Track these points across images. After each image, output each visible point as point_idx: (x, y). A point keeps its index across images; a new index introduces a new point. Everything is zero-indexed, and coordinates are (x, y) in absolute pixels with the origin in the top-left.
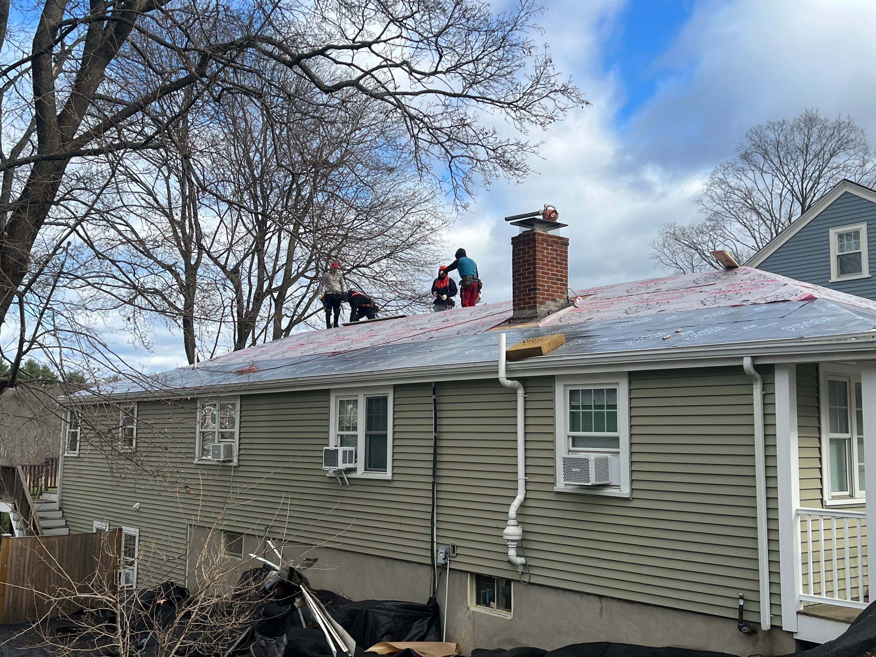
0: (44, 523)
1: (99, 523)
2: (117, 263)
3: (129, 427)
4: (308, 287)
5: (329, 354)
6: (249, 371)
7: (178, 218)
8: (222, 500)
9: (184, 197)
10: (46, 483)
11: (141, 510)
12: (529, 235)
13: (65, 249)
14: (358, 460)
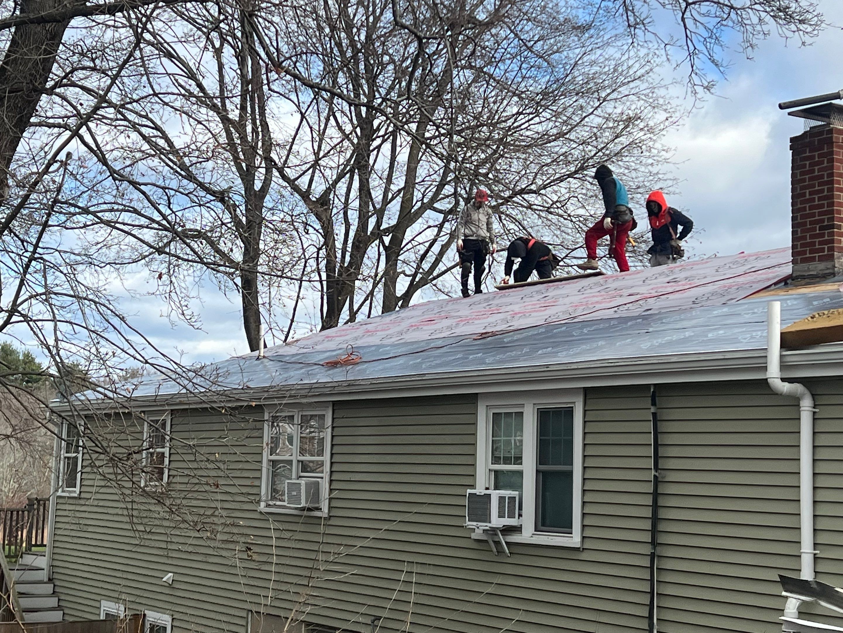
0: (25, 603)
1: (112, 605)
2: (142, 187)
3: (158, 450)
4: (440, 227)
5: (475, 337)
6: (347, 363)
7: (234, 115)
8: (306, 573)
9: (245, 81)
10: (29, 537)
11: (176, 585)
12: (821, 133)
13: (64, 164)
14: (524, 512)
